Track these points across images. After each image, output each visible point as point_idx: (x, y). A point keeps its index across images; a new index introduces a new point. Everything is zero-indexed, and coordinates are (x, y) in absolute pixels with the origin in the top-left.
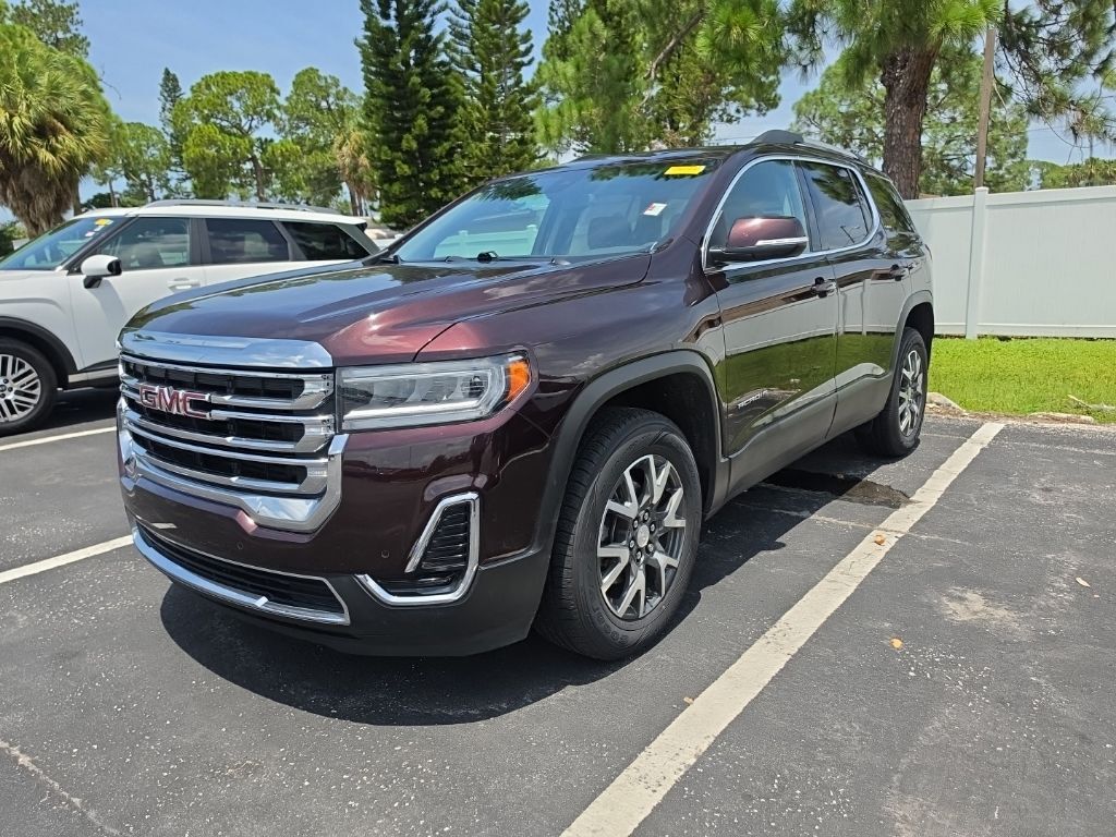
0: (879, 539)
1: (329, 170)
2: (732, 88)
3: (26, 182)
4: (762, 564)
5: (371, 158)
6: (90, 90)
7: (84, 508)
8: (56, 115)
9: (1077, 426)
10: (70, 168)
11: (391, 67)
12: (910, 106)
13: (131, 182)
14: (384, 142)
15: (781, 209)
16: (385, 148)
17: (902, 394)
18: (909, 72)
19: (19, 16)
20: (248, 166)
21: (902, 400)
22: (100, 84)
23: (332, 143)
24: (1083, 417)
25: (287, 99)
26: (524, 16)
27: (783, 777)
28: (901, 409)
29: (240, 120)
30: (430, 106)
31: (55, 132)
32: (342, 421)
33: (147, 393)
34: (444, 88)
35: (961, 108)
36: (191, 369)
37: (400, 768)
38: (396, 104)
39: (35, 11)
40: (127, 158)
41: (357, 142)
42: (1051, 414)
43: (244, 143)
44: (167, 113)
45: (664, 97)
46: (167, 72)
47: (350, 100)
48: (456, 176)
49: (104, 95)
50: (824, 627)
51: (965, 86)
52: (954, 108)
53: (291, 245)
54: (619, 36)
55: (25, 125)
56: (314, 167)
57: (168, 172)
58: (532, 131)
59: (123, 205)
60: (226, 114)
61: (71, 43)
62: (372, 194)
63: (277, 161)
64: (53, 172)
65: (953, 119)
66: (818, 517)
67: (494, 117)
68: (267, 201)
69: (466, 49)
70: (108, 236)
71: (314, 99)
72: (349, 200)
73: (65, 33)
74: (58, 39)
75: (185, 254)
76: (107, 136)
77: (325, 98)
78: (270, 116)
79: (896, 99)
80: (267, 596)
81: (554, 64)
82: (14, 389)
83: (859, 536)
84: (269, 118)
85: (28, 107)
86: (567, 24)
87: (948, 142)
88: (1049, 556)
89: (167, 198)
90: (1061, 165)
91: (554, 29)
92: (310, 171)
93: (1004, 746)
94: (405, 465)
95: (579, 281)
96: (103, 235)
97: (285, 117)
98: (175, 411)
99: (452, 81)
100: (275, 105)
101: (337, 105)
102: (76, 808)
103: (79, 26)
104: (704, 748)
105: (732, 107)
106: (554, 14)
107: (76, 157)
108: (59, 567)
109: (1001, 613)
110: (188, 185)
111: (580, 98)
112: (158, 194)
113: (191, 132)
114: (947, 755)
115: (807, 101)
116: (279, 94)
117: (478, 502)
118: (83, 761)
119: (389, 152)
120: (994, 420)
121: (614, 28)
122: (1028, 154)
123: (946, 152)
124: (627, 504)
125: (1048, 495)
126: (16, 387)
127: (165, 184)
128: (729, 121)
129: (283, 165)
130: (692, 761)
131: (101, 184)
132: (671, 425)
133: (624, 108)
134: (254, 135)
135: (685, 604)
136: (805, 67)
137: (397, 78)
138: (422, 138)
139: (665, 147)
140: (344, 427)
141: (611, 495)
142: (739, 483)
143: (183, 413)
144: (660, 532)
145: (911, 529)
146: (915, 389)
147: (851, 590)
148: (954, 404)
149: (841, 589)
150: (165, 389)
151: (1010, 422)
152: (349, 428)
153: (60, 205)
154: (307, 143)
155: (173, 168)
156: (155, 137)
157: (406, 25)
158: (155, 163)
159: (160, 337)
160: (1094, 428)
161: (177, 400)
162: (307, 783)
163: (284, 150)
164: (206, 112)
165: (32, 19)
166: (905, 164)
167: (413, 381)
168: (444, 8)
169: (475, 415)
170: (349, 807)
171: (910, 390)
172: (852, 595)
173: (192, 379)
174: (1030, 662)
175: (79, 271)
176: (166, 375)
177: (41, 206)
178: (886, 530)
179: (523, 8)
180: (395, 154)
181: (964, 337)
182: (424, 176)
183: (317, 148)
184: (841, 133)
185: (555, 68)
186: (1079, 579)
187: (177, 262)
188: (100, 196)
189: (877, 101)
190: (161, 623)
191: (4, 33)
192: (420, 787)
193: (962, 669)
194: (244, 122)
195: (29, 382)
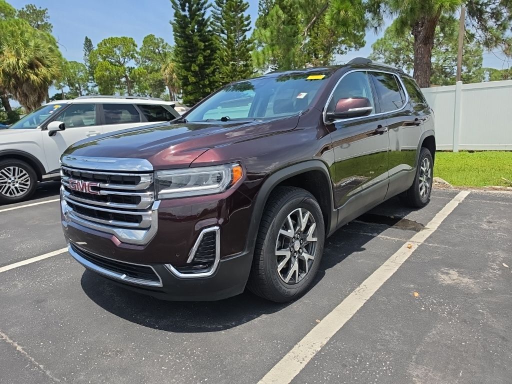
0: (409, 246)
1: (160, 81)
2: (343, 38)
3: (25, 89)
4: (354, 259)
5: (178, 74)
6: (53, 47)
7: (48, 235)
8: (37, 59)
9: (505, 192)
10: (44, 82)
11: (186, 33)
12: (426, 44)
13: (71, 88)
14: (183, 68)
15: (362, 94)
17: (421, 178)
18: (425, 28)
19: (21, 15)
20: (124, 79)
21: (421, 181)
22: (57, 44)
23: (161, 68)
24: (509, 188)
25: (140, 49)
26: (247, 8)
27: (361, 357)
28: (420, 185)
29: (120, 59)
30: (204, 50)
31: (37, 67)
32: (157, 195)
33: (72, 183)
34: (210, 42)
35: (451, 44)
36: (92, 172)
37: (186, 352)
38: (189, 50)
39: (28, 12)
40: (69, 77)
41: (171, 68)
42: (493, 186)
43: (121, 69)
44: (87, 57)
45: (311, 43)
46: (87, 38)
47: (169, 49)
48: (217, 82)
49: (59, 50)
50: (382, 287)
51: (452, 34)
52: (447, 44)
53: (141, 115)
54: (290, 16)
55: (24, 64)
56: (153, 79)
57: (88, 83)
58: (251, 61)
59: (68, 99)
60: (113, 56)
61: (44, 27)
62: (179, 91)
63: (136, 77)
64: (37, 84)
65: (447, 50)
66: (381, 236)
67: (233, 54)
68: (132, 95)
69: (219, 24)
70: (58, 113)
71: (152, 49)
72: (169, 94)
73: (42, 22)
74: (38, 25)
75: (94, 120)
76: (60, 68)
77: (157, 48)
78: (133, 57)
79: (419, 41)
80: (126, 274)
81: (260, 30)
82: (19, 182)
83: (399, 245)
85: (26, 55)
86: (267, 11)
87: (444, 61)
88: (490, 253)
89: (87, 95)
90: (499, 70)
91: (261, 13)
92: (151, 81)
93: (465, 342)
94: (189, 214)
95: (269, 129)
97: (139, 57)
98: (84, 191)
99: (214, 39)
100: (135, 52)
101: (163, 51)
102: (41, 370)
103: (47, 19)
104: (325, 343)
105: (343, 47)
106: (261, 7)
107: (47, 77)
108: (37, 262)
109: (466, 280)
110: (97, 89)
111: (272, 46)
112: (84, 93)
113: (97, 65)
114: (438, 347)
115: (378, 43)
116: (137, 47)
117: (219, 231)
118: (45, 348)
119: (186, 72)
120: (467, 190)
121: (288, 13)
122: (483, 65)
123: (444, 65)
124: (289, 231)
125: (490, 224)
126: (19, 181)
127: (87, 89)
128: (342, 53)
129: (139, 79)
130: (319, 349)
131: (58, 89)
132: (310, 194)
133: (293, 50)
134: (126, 66)
135: (318, 276)
136: (376, 28)
137: (189, 38)
138: (200, 66)
139: (312, 66)
140: (159, 197)
141: (282, 226)
142: (342, 222)
143: (88, 192)
144: (305, 244)
145: (425, 241)
146: (427, 176)
147: (396, 270)
148: (447, 183)
149: (391, 269)
150: (80, 181)
151: (473, 190)
152: (161, 198)
153: (40, 100)
154: (150, 68)
155: (90, 81)
156: (82, 68)
157: (193, 14)
158: (82, 79)
159: (79, 158)
161: (85, 186)
162: (144, 359)
163: (139, 72)
164: (104, 55)
165: (27, 16)
166: (423, 71)
167: (190, 176)
168: (211, 5)
169: (218, 191)
170: (162, 369)
171: (425, 177)
172: (396, 272)
173: (91, 177)
174: (479, 303)
175: (47, 129)
176: (81, 175)
177: (33, 98)
178: (413, 242)
179: (246, 5)
180: (188, 73)
181: (452, 151)
182: (202, 82)
183: (153, 70)
184: (394, 57)
185: (260, 33)
186: (504, 264)
187: (90, 123)
188: (58, 95)
189: (411, 42)
190: (81, 286)
191: (14, 23)
192: (194, 360)
193: (446, 306)
194: (122, 60)
195: (25, 179)
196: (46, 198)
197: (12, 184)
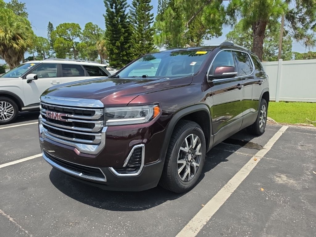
0: (255, 159)
1: (95, 51)
2: (209, 30)
3: (9, 53)
4: (222, 166)
5: (107, 48)
6: (28, 27)
7: (27, 146)
8: (18, 34)
9: (309, 127)
10: (22, 49)
11: (113, 22)
12: (260, 36)
13: (39, 53)
14: (111, 43)
16: (111, 45)
17: (260, 117)
18: (260, 26)
19: (8, 6)
20: (72, 49)
21: (260, 119)
22: (31, 26)
23: (96, 43)
24: (311, 125)
25: (83, 31)
26: (152, 9)
27: (232, 228)
28: (260, 122)
29: (70, 37)
30: (124, 33)
31: (18, 39)
32: (106, 123)
33: (48, 114)
34: (128, 29)
35: (273, 37)
36: (61, 107)
37: (120, 223)
38: (114, 33)
39: (13, 5)
40: (38, 47)
41: (103, 43)
42: (302, 124)
43: (71, 43)
44: (49, 34)
45: (190, 32)
46: (50, 23)
47: (101, 32)
48: (131, 53)
49: (32, 29)
50: (241, 184)
51: (275, 31)
52: (271, 37)
53: (85, 72)
54: (177, 15)
55: (10, 37)
56: (91, 50)
57: (49, 51)
58: (153, 41)
59: (36, 60)
60: (66, 35)
61: (23, 14)
62: (107, 58)
63: (80, 48)
64: (17, 50)
65: (271, 40)
66: (237, 152)
67: (142, 37)
68: (77, 59)
69: (134, 18)
70: (34, 69)
71: (91, 31)
72: (100, 59)
73: (21, 11)
74: (19, 13)
75: (55, 74)
76: (32, 40)
77: (94, 31)
79: (256, 34)
80: (82, 173)
81: (159, 22)
83: (249, 158)
84: (78, 36)
85: (11, 32)
86: (163, 11)
87: (269, 46)
88: (304, 165)
89: (49, 58)
90: (301, 53)
91: (159, 12)
92: (89, 51)
93: (295, 220)
95: (169, 84)
96: (32, 68)
97: (82, 36)
98: (57, 119)
99: (130, 27)
100: (80, 33)
101: (97, 33)
102: (27, 234)
103: (25, 10)
104: (208, 220)
105: (209, 35)
106: (159, 8)
107: (24, 46)
108: (20, 163)
109: (292, 181)
110: (55, 55)
111: (167, 32)
112: (46, 57)
113: (56, 40)
114: (279, 223)
115: (230, 34)
116: (81, 29)
117: (144, 147)
118: (28, 220)
119: (112, 46)
120: (286, 125)
121: (176, 12)
122: (292, 50)
123: (269, 49)
124: (186, 148)
125: (303, 147)
126: (7, 111)
127: (48, 54)
128: (208, 39)
129: (82, 49)
130: (205, 223)
131: (30, 54)
132: (198, 125)
133: (179, 35)
134: (74, 41)
135: (201, 177)
136: (232, 25)
137: (115, 26)
138: (121, 43)
139: (190, 46)
141: (181, 146)
142: (216, 143)
143: (59, 120)
144: (194, 156)
145: (264, 156)
147: (248, 174)
148: (274, 121)
149: (245, 173)
150: (54, 113)
151: (290, 126)
152: (108, 125)
153: (19, 59)
154: (89, 43)
155: (50, 50)
156: (46, 41)
157: (118, 11)
158: (46, 48)
159: (52, 98)
160: (314, 128)
161: (58, 116)
162: (93, 228)
163: (82, 45)
164: (60, 34)
165: (12, 7)
166: (258, 52)
167: (126, 112)
168: (128, 6)
169: (144, 121)
170: (106, 235)
171: (263, 116)
172: (249, 175)
173: (62, 110)
174: (301, 196)
175: (26, 78)
176: (54, 109)
177: (14, 59)
178: (257, 157)
179: (151, 7)
180: (114, 47)
181: (275, 101)
182: (122, 53)
183: (91, 45)
184: (239, 43)
185: (159, 24)
186: (313, 172)
187: (53, 76)
188: (30, 57)
189: (250, 34)
190: (50, 179)
191: (4, 11)
192: (126, 229)
193: (281, 197)
194: (71, 37)
195: (11, 110)
196: (24, 122)
197: (2, 112)
